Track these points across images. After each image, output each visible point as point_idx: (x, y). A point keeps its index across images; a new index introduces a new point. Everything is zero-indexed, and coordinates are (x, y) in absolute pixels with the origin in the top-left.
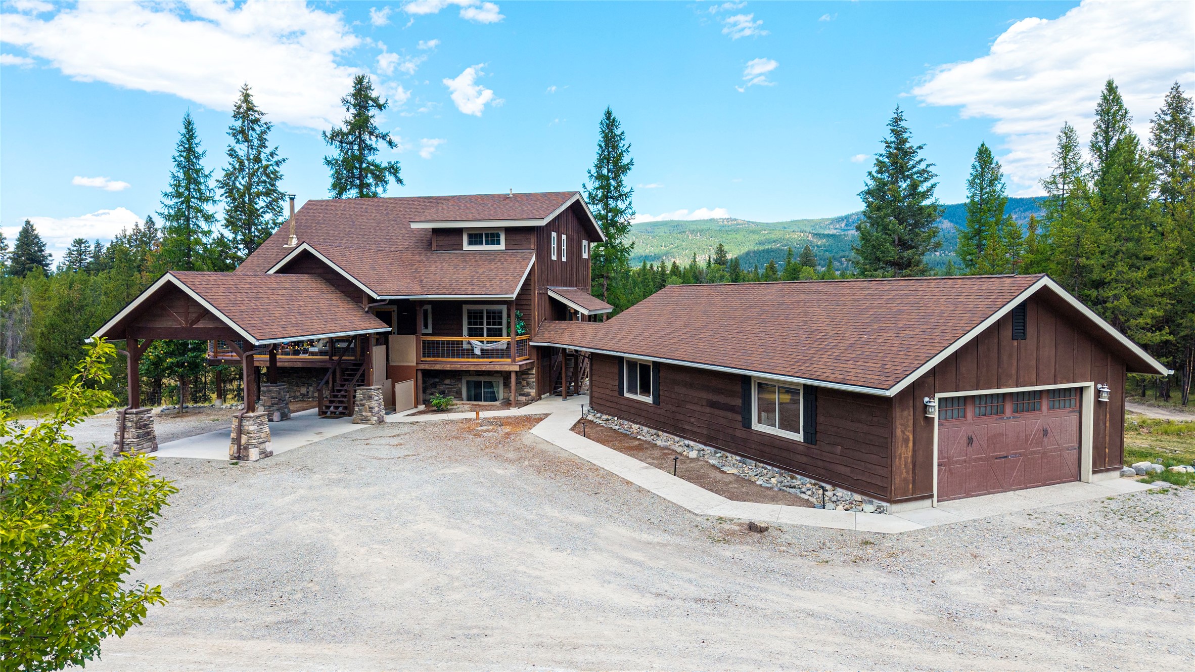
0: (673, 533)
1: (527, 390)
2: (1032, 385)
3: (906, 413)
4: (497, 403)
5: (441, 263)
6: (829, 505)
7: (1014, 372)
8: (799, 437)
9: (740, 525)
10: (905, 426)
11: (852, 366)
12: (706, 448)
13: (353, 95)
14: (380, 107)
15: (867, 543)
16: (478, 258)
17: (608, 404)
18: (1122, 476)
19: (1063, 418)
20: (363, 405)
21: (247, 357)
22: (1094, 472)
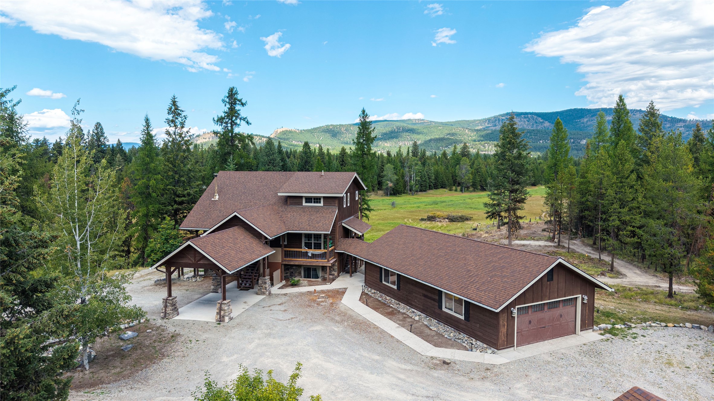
0: (414, 365)
1: (333, 273)
2: (555, 299)
3: (504, 315)
4: (319, 280)
5: (293, 213)
6: (474, 350)
7: (548, 294)
8: (462, 318)
9: (440, 361)
10: (504, 320)
11: (484, 295)
12: (422, 314)
13: (228, 97)
14: (243, 104)
15: (488, 369)
16: (310, 210)
17: (374, 285)
18: (593, 331)
19: (570, 309)
20: (262, 286)
21: (223, 277)
22: (581, 331)
